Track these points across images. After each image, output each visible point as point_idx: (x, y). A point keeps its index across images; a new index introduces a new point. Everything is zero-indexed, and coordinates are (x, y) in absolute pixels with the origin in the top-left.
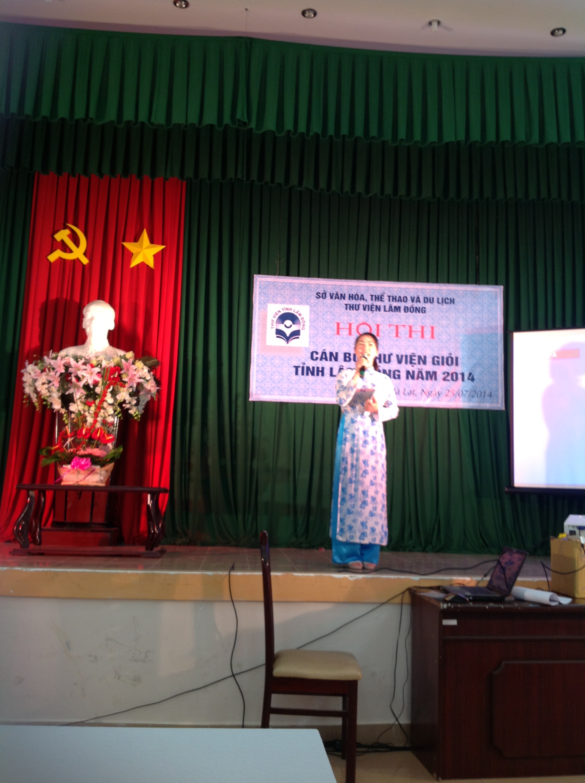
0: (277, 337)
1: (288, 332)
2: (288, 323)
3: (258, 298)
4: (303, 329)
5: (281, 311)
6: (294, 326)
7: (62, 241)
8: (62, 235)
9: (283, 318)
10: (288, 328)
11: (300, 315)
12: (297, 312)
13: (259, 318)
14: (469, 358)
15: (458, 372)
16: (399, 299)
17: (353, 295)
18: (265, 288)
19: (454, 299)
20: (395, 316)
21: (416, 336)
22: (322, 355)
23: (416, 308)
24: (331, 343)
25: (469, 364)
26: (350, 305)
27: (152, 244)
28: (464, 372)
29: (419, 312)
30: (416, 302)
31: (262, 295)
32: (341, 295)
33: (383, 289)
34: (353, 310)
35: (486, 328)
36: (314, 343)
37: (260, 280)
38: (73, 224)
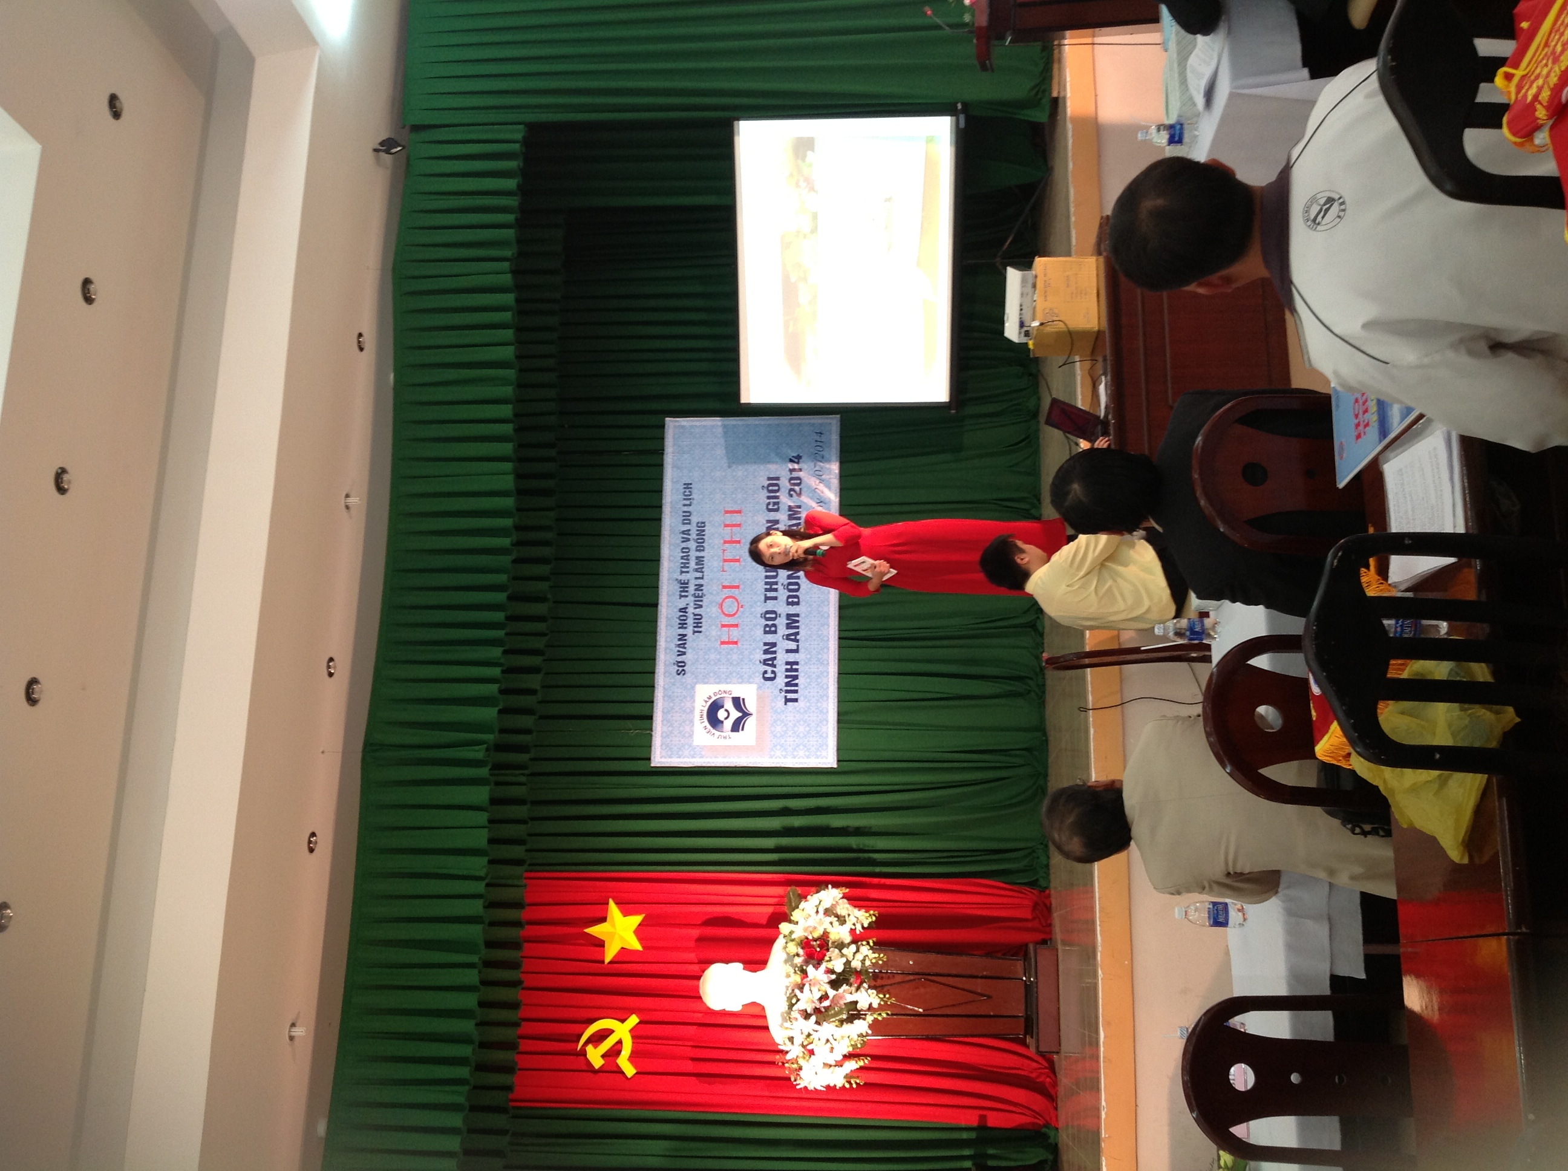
0: (743, 729)
1: (735, 714)
2: (721, 714)
3: (686, 760)
4: (730, 692)
5: (704, 724)
6: (726, 707)
7: (603, 1056)
8: (595, 1056)
9: (714, 721)
10: (729, 714)
11: (710, 698)
12: (706, 702)
13: (716, 757)
14: (769, 462)
15: (788, 477)
16: (685, 559)
17: (680, 624)
18: (671, 749)
19: (685, 484)
20: (709, 564)
21: (738, 535)
22: (768, 665)
23: (697, 535)
24: (751, 653)
25: (777, 463)
26: (695, 627)
27: (608, 918)
28: (788, 469)
29: (704, 531)
30: (689, 535)
31: (680, 753)
32: (680, 640)
33: (671, 582)
34: (701, 623)
35: (726, 441)
36: (750, 677)
37: (661, 757)
38: (578, 1041)
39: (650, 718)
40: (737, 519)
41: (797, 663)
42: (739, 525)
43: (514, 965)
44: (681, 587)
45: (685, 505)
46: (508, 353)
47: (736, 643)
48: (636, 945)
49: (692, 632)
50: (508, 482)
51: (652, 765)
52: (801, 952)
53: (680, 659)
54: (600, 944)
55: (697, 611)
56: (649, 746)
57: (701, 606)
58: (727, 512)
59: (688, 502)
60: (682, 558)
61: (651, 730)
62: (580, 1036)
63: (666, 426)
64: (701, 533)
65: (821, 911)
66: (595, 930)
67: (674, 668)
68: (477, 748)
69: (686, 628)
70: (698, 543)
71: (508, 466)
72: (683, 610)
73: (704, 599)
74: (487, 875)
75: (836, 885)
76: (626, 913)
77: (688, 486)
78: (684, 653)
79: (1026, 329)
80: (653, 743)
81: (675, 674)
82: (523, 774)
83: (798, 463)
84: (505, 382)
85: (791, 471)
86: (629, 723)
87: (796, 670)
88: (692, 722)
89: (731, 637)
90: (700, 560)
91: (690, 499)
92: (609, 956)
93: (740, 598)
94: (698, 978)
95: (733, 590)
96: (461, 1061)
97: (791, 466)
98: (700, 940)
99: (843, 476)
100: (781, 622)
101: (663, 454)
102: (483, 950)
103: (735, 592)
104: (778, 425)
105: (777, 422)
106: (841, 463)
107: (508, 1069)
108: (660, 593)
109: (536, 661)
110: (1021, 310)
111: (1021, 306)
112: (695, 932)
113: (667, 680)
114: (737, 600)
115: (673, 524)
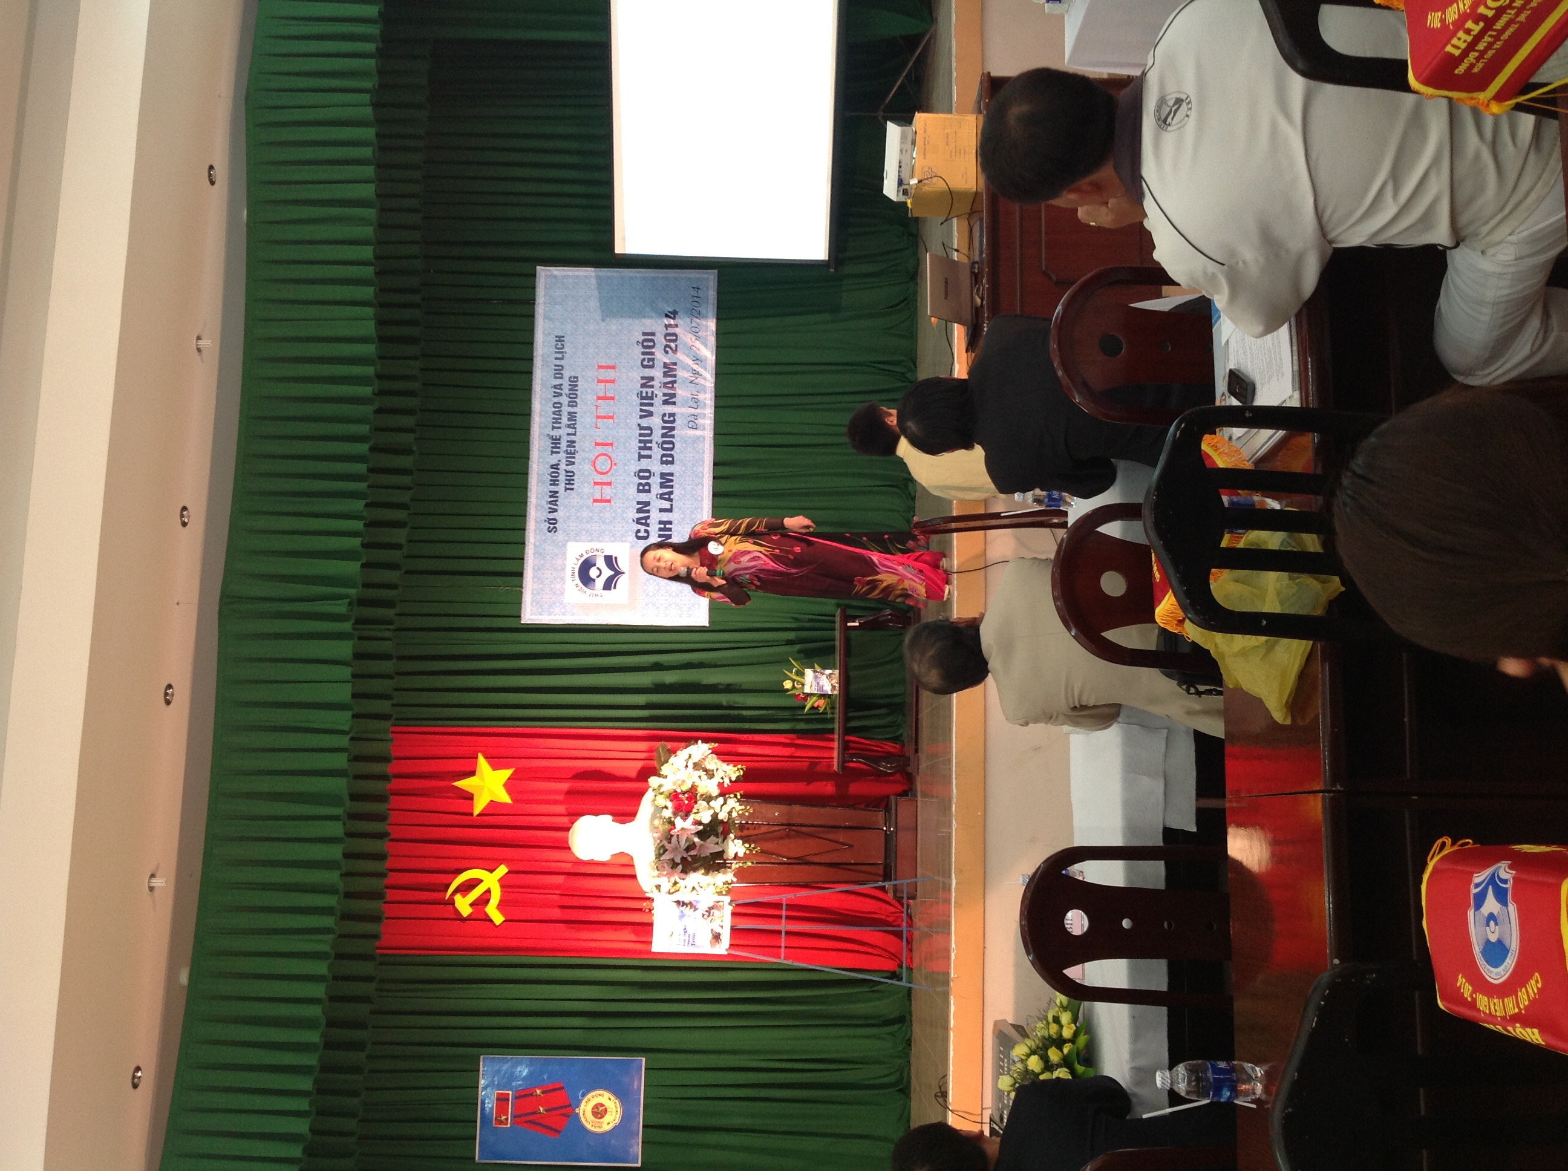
0: (615, 588)
1: (607, 573)
2: (593, 572)
3: (557, 617)
4: (602, 551)
5: (575, 582)
6: (597, 565)
7: (471, 905)
8: (464, 905)
9: (586, 579)
10: (601, 573)
11: (582, 556)
12: (578, 560)
13: (587, 615)
14: (644, 317)
15: (664, 333)
16: (557, 415)
17: (551, 480)
18: (541, 606)
19: (556, 337)
20: (582, 420)
21: (612, 391)
22: (642, 524)
23: (570, 390)
24: (624, 512)
25: (652, 317)
26: (566, 484)
27: (477, 773)
28: (664, 325)
29: (577, 386)
30: (562, 390)
31: (551, 610)
32: (551, 497)
33: (542, 437)
34: (573, 480)
35: (599, 293)
36: (623, 535)
37: (530, 615)
38: (446, 890)
39: (520, 574)
40: (610, 374)
41: (670, 523)
42: (613, 381)
43: (380, 818)
44: (553, 443)
45: (556, 359)
46: (368, 191)
47: (609, 501)
48: (505, 798)
49: (564, 489)
50: (369, 328)
51: (522, 622)
52: (670, 804)
53: (551, 516)
54: (469, 797)
55: (570, 468)
56: (518, 603)
57: (573, 463)
58: (600, 367)
59: (560, 356)
60: (554, 413)
61: (522, 587)
62: (448, 886)
63: (537, 275)
64: (573, 387)
65: (691, 765)
66: (464, 784)
67: (545, 526)
68: (340, 602)
69: (558, 485)
70: (570, 398)
71: (370, 311)
72: (555, 467)
73: (576, 456)
74: (351, 728)
75: (706, 740)
76: (495, 767)
77: (560, 339)
78: (556, 511)
79: (904, 187)
80: (523, 600)
81: (547, 531)
82: (388, 629)
83: (674, 319)
84: (363, 221)
85: (667, 326)
86: (499, 580)
87: (670, 530)
88: (563, 579)
89: (603, 496)
90: (572, 416)
91: (562, 352)
92: (479, 807)
93: (613, 456)
94: (568, 829)
95: (606, 448)
96: (326, 911)
97: (666, 321)
98: (569, 793)
99: (719, 334)
100: (655, 481)
101: (534, 304)
102: (348, 803)
103: (609, 449)
104: (654, 278)
105: (653, 275)
106: (719, 320)
107: (376, 919)
108: (531, 448)
109: (401, 515)
110: (900, 167)
111: (900, 162)
112: (565, 786)
113: (538, 537)
114: (610, 458)
115: (545, 379)
